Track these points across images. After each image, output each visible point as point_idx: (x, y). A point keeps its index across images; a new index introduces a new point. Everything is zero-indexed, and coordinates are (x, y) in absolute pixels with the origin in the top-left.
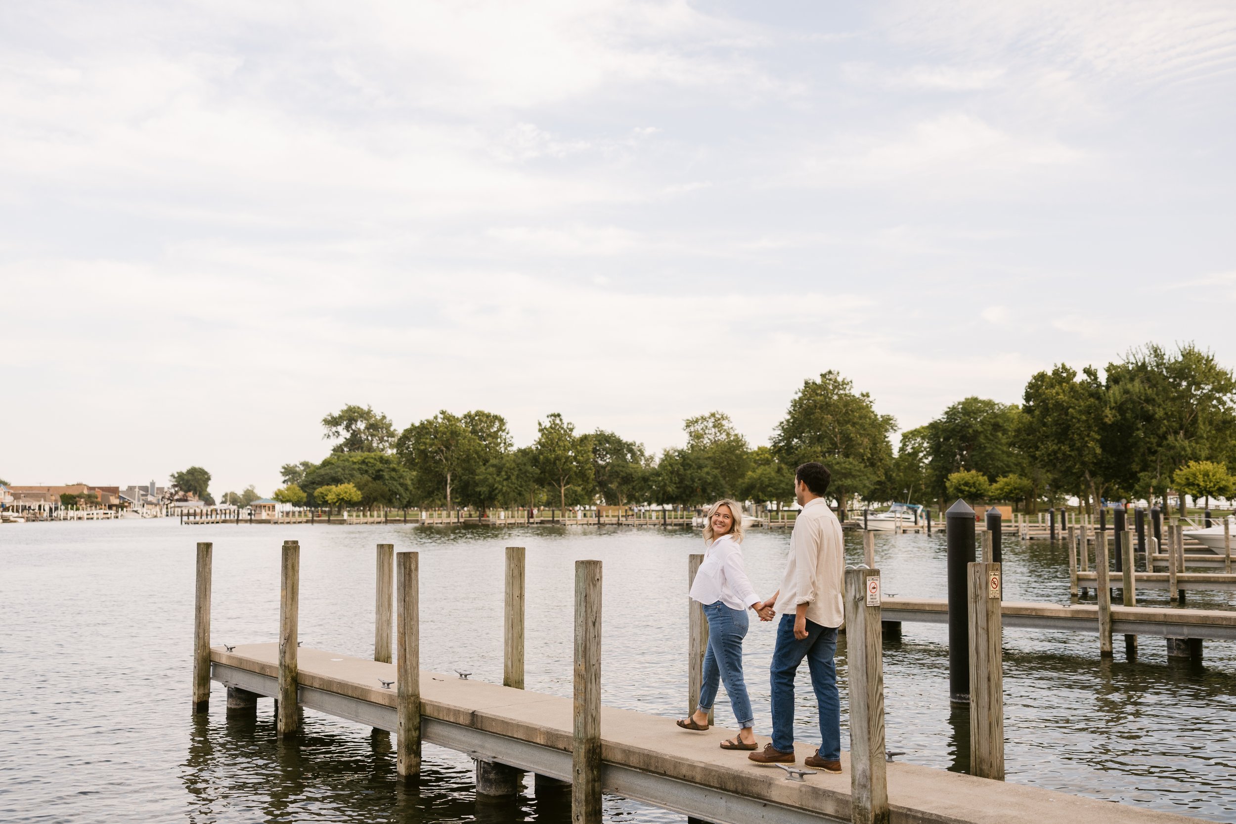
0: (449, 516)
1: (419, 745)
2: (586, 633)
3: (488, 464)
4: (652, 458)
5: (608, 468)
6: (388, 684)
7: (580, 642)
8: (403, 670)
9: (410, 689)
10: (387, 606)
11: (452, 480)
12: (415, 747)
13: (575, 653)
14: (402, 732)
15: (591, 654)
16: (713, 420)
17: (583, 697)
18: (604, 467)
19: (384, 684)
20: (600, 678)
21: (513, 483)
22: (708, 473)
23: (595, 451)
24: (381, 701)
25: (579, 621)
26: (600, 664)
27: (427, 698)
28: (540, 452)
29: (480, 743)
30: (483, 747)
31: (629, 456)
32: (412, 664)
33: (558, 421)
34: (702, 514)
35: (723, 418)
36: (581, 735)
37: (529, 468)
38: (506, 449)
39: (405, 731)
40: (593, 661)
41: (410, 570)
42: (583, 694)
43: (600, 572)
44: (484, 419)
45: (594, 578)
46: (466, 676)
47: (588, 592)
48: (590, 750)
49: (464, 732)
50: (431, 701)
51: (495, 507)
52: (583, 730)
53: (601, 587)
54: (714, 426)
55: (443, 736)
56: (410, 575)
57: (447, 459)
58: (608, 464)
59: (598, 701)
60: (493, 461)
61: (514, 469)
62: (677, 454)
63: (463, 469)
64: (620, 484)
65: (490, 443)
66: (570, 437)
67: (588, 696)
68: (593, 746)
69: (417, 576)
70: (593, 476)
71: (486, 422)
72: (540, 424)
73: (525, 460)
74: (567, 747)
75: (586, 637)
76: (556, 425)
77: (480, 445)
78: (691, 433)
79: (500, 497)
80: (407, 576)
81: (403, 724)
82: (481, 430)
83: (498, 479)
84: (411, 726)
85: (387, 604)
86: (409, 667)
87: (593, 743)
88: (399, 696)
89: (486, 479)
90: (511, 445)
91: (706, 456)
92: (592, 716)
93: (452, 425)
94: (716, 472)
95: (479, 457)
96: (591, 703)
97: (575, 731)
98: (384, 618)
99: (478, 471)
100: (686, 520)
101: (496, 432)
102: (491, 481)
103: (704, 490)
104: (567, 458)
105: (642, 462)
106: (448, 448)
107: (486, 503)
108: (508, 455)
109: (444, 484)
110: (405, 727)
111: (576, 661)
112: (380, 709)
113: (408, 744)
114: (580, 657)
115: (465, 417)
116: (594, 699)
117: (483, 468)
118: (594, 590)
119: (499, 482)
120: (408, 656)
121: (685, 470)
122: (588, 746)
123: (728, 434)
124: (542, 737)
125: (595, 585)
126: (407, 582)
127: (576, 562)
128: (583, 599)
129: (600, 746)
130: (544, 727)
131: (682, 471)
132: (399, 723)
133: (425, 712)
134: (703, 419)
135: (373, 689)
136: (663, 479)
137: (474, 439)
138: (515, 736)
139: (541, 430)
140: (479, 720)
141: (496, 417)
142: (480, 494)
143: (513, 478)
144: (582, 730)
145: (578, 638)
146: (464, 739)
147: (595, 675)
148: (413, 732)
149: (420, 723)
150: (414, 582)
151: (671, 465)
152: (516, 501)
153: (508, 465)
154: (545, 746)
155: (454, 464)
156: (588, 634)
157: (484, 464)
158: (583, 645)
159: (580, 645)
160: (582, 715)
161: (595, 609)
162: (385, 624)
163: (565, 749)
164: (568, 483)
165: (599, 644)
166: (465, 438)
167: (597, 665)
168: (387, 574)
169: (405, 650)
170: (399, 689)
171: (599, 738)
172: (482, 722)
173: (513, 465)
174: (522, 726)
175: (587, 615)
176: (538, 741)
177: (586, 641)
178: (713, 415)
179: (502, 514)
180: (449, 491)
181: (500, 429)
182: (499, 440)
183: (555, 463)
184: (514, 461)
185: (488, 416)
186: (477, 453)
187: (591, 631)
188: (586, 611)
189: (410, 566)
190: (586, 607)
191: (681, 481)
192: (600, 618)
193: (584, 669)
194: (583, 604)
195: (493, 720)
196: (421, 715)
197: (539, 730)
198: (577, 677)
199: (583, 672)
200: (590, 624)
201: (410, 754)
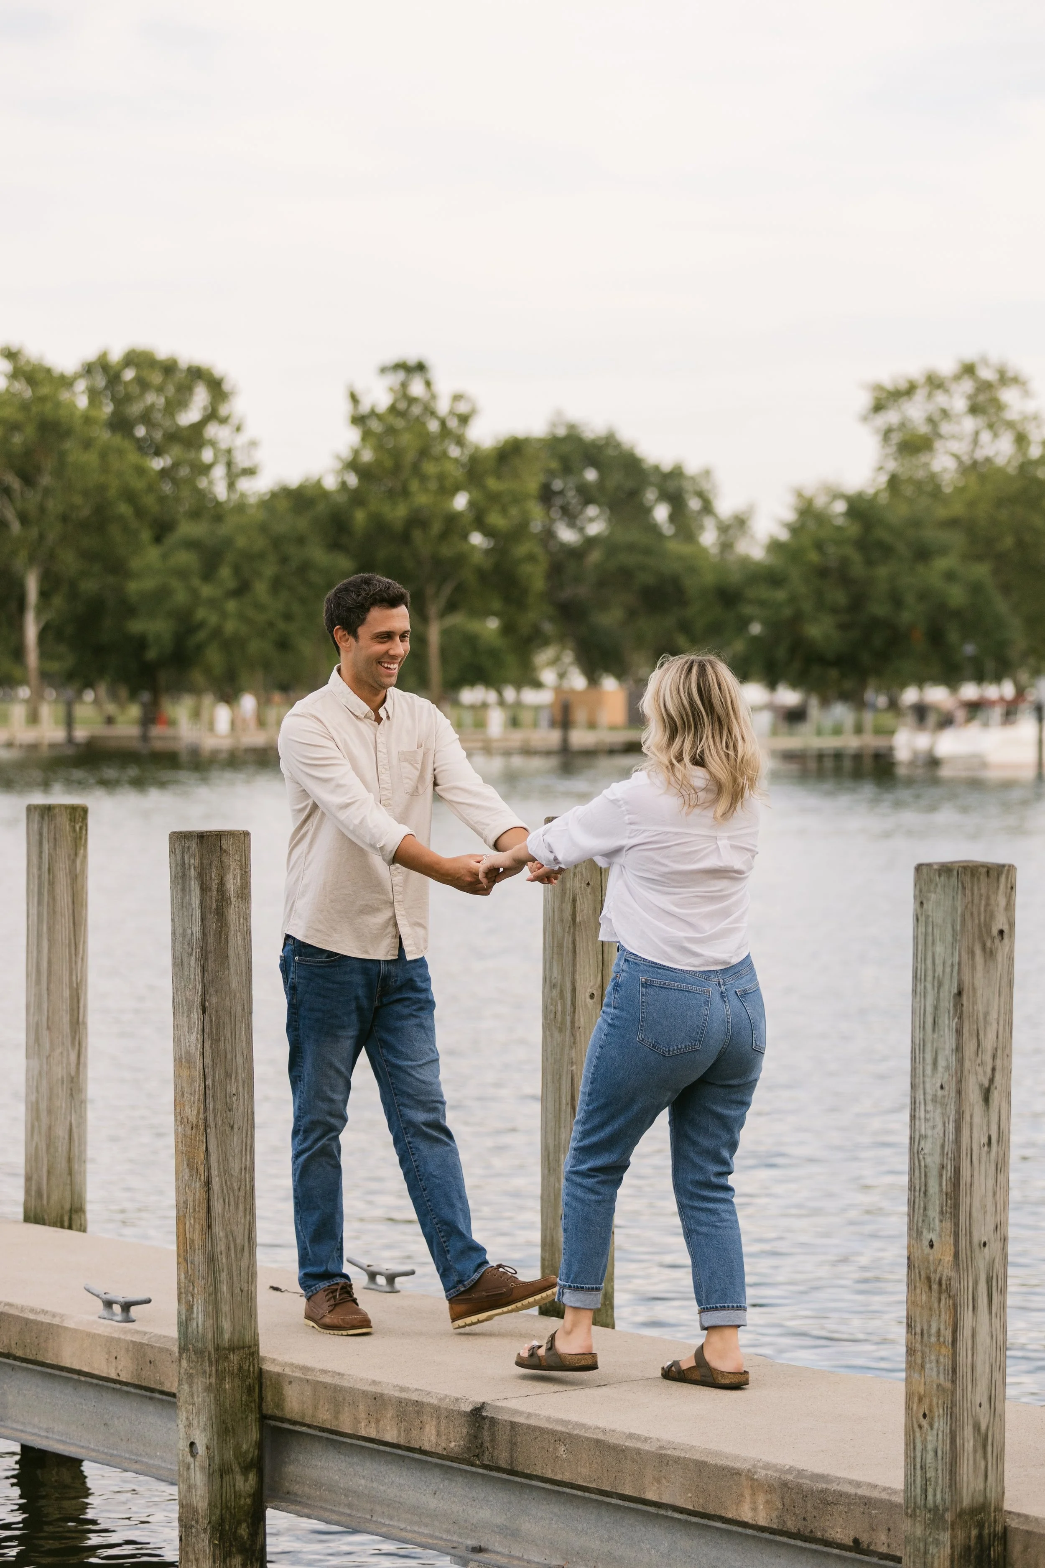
0: (33, 718)
1: (258, 1521)
2: (958, 1129)
3: (172, 539)
4: (741, 523)
5: (595, 556)
6: (126, 1307)
7: (933, 1161)
8: (199, 1258)
9: (226, 1325)
10: (66, 1028)
11: (44, 595)
12: (243, 1531)
13: (912, 1204)
14: (199, 1478)
15: (976, 1204)
16: (967, 386)
17: (945, 1361)
18: (576, 554)
19: (109, 1304)
20: (1003, 1291)
21: (259, 607)
22: (950, 576)
23: (547, 495)
24: (100, 1366)
25: (932, 1086)
26: (1005, 1240)
27: (286, 1358)
28: (357, 498)
29: (500, 1520)
30: (512, 1534)
31: (661, 513)
32: (230, 1235)
33: (417, 388)
34: (932, 719)
35: (1005, 378)
36: (937, 1496)
37: (318, 555)
38: (231, 486)
39: (211, 1475)
40: (982, 1231)
41: (223, 897)
42: (946, 1351)
43: (1010, 906)
44: (156, 378)
45: (988, 926)
46: (391, 1279)
47: (966, 978)
48: (967, 1549)
49: (435, 1480)
50: (305, 1369)
51: (196, 691)
52: (943, 1479)
53: (1011, 959)
54: (974, 409)
55: (348, 1492)
56: (221, 914)
57: (24, 519)
58: (590, 542)
59: (997, 1376)
60: (187, 529)
61: (261, 556)
62: (840, 507)
63: (88, 556)
64: (632, 614)
65: (176, 465)
66: (460, 441)
67: (964, 1358)
68: (980, 1537)
69: (247, 918)
70: (539, 584)
71: (160, 390)
72: (354, 399)
73: (302, 524)
74: (865, 1538)
75: (957, 1141)
76: (412, 401)
77: (141, 471)
78: (887, 434)
79: (214, 656)
80: (212, 918)
81: (201, 1449)
82: (146, 418)
83: (207, 591)
84: (230, 1455)
85: (66, 1019)
86: (221, 1246)
87: (981, 1525)
88: (183, 1349)
89: (162, 594)
90: (250, 472)
91: (942, 513)
92: (977, 1427)
93: (42, 399)
94: (981, 571)
95: (140, 512)
96: (974, 1381)
97: (909, 1483)
98: (59, 1072)
99: (135, 564)
100: (870, 741)
101: (198, 428)
102: (181, 597)
103: (936, 637)
104: (452, 519)
105: (709, 538)
106: (28, 480)
107: (163, 677)
108: (241, 507)
109: (13, 606)
110: (211, 1458)
111: (915, 1231)
112: (92, 1393)
113: (222, 1520)
114: (934, 1213)
115: (89, 370)
116: (983, 1369)
117: (152, 555)
118: (987, 970)
119: (213, 603)
120: (218, 1207)
121: (870, 563)
122: (961, 1535)
123: (1021, 440)
124: (761, 1499)
125: (990, 954)
126: (211, 939)
127: (919, 868)
128: (947, 1003)
129: (1004, 1536)
130: (767, 1466)
131: (858, 569)
132: (183, 1445)
133: (279, 1405)
134: (935, 383)
135: (70, 1324)
136: (793, 599)
137: (120, 452)
138: (651, 1496)
139: (358, 420)
140: (503, 1437)
141: (197, 374)
142: (141, 643)
143: (261, 588)
144: (937, 1473)
145: (927, 1146)
146: (433, 1503)
147: (989, 1281)
148: (239, 1479)
149: (260, 1445)
150: (235, 942)
151: (819, 546)
152: (267, 666)
153: (241, 542)
154: (773, 1532)
155: (52, 537)
156: (965, 1132)
157: (158, 539)
158: (948, 1173)
159: (934, 1173)
160: (941, 1424)
161: (989, 1043)
162: (62, 1093)
163: (857, 1546)
164: (451, 607)
165: (1001, 1167)
166: (88, 444)
167: (995, 1246)
168: (67, 913)
169: (208, 1184)
170: (184, 1324)
171: (999, 1509)
172: (513, 1444)
173: (260, 543)
174: (677, 1460)
175: (961, 1061)
176: (746, 1515)
177: (957, 1158)
178: (969, 370)
179: (223, 715)
180: (31, 631)
181: (212, 415)
182: (207, 455)
183: (405, 538)
184: (263, 528)
185: (169, 368)
186: (130, 496)
187: (977, 1120)
188: (959, 1049)
189: (222, 884)
190: (959, 1032)
191: (857, 603)
192: (1008, 1072)
193: (948, 1258)
194: (947, 1023)
195: (559, 1438)
196: (263, 1418)
197: (750, 1475)
198: (921, 1287)
199: (946, 1270)
200: (973, 1095)
201: (227, 1555)
